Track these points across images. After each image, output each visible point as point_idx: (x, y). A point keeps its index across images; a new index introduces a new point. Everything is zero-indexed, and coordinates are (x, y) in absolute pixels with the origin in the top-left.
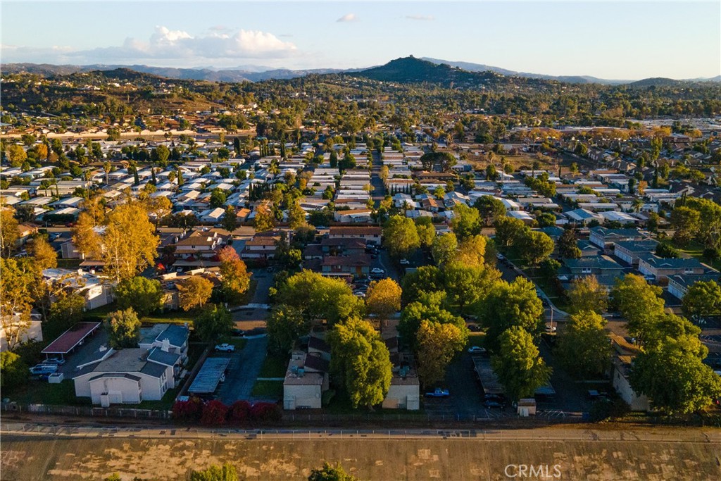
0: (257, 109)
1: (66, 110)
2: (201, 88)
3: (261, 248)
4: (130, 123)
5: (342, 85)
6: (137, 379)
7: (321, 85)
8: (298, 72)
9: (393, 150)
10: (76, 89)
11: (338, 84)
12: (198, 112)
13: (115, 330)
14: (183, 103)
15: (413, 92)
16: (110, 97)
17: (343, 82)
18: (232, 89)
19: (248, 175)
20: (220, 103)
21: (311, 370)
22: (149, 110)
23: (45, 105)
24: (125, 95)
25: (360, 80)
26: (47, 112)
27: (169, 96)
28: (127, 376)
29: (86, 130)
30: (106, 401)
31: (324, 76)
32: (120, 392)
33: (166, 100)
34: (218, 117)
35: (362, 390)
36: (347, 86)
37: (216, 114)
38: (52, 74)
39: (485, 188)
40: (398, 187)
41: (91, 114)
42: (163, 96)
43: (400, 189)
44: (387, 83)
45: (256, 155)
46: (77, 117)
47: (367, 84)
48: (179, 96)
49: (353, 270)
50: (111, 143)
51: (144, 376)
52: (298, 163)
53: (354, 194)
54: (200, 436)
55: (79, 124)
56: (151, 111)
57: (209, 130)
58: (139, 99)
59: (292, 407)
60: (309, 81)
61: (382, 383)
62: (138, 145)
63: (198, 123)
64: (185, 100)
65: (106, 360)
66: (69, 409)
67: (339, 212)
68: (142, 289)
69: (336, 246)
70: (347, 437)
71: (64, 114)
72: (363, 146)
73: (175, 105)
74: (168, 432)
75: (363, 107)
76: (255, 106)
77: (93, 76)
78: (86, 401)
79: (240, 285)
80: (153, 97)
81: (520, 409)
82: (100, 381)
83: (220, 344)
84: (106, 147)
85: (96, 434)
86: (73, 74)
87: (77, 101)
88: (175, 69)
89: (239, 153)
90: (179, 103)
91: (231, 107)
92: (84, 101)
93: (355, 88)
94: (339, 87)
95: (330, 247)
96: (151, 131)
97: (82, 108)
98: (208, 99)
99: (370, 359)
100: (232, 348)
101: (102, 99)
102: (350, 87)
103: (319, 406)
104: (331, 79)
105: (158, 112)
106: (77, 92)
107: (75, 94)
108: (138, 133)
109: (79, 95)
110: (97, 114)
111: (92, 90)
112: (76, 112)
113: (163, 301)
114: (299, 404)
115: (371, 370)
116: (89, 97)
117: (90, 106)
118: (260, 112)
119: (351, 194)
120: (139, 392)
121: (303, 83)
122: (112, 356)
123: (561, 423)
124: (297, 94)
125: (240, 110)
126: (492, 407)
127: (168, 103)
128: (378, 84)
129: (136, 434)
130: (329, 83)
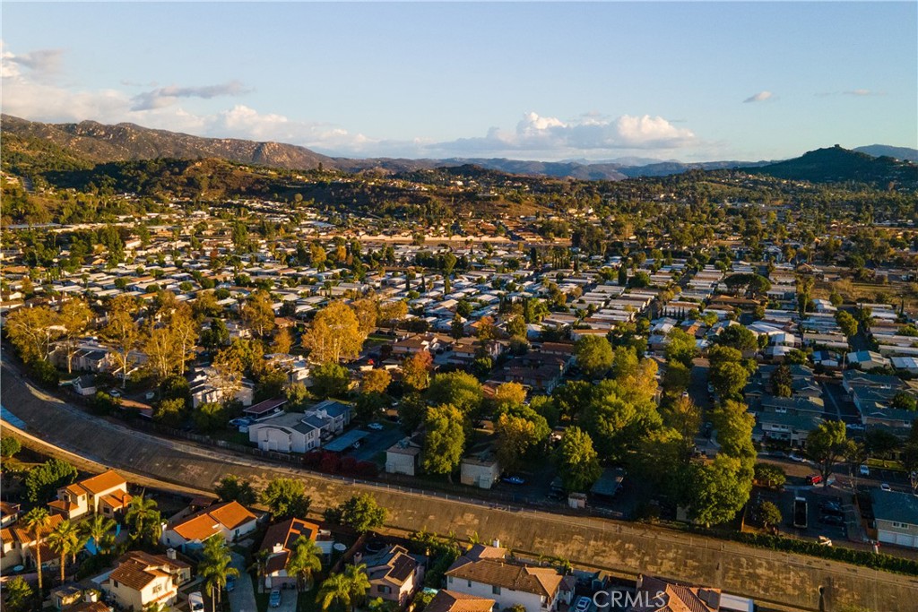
0: (591, 214)
1: (390, 212)
2: (549, 188)
3: (466, 356)
4: (446, 227)
5: (730, 184)
6: (289, 432)
7: (700, 186)
8: (690, 165)
9: (716, 269)
10: (405, 190)
11: (724, 183)
12: (522, 217)
13: (289, 397)
14: (509, 206)
15: (829, 194)
16: (434, 198)
17: (731, 181)
18: (585, 188)
19: (517, 288)
20: (550, 207)
21: (415, 445)
22: (471, 213)
23: (372, 206)
24: (450, 196)
25: (756, 178)
26: (373, 213)
27: (496, 198)
28: (282, 429)
29: (400, 233)
30: (266, 446)
31: (708, 173)
32: (276, 441)
33: (491, 202)
34: (541, 222)
35: (432, 459)
36: (735, 186)
37: (540, 219)
38: (400, 169)
39: (777, 320)
40: (668, 310)
41: (411, 216)
42: (489, 198)
43: (670, 313)
44: (793, 182)
45: (549, 267)
46: (397, 219)
47: (764, 183)
48: (505, 198)
49: (534, 382)
50: (414, 247)
51: (295, 432)
52: (586, 279)
53: (614, 314)
54: (313, 477)
55: (397, 226)
56: (473, 214)
57: (524, 237)
58: (464, 201)
59: (392, 471)
60: (686, 179)
61: (450, 456)
62: (439, 251)
63: (517, 229)
64: (511, 203)
65: (275, 417)
66: (240, 447)
67: (576, 331)
68: (331, 373)
69: (536, 360)
70: (416, 495)
71: (386, 216)
72: (683, 262)
73: (499, 208)
74: (294, 472)
75: (734, 214)
76: (591, 211)
77: (438, 173)
78: (255, 445)
79: (418, 382)
80: (478, 199)
81: (570, 500)
82: (264, 431)
83: (372, 423)
84: (408, 252)
85: (248, 465)
86: (418, 171)
87: (403, 203)
88: (537, 163)
89: (534, 264)
90: (505, 207)
91: (561, 211)
92: (409, 203)
93: (746, 188)
94: (726, 186)
95: (531, 360)
96: (462, 236)
97: (404, 210)
98: (538, 203)
99: (443, 435)
100: (380, 427)
101: (425, 200)
102: (740, 187)
103: (413, 474)
104: (717, 176)
105: (479, 216)
106: (405, 192)
107: (402, 195)
108: (447, 239)
109: (405, 196)
110: (418, 216)
111: (419, 190)
112: (398, 214)
113: (350, 387)
114: (398, 470)
115: (441, 444)
116: (416, 198)
117: (412, 207)
118: (595, 218)
119: (611, 314)
120: (289, 443)
121: (677, 182)
122: (281, 416)
123: (600, 517)
124: (662, 196)
125: (571, 215)
126: (552, 497)
127: (492, 206)
128: (779, 184)
129: (274, 469)
130: (712, 181)
